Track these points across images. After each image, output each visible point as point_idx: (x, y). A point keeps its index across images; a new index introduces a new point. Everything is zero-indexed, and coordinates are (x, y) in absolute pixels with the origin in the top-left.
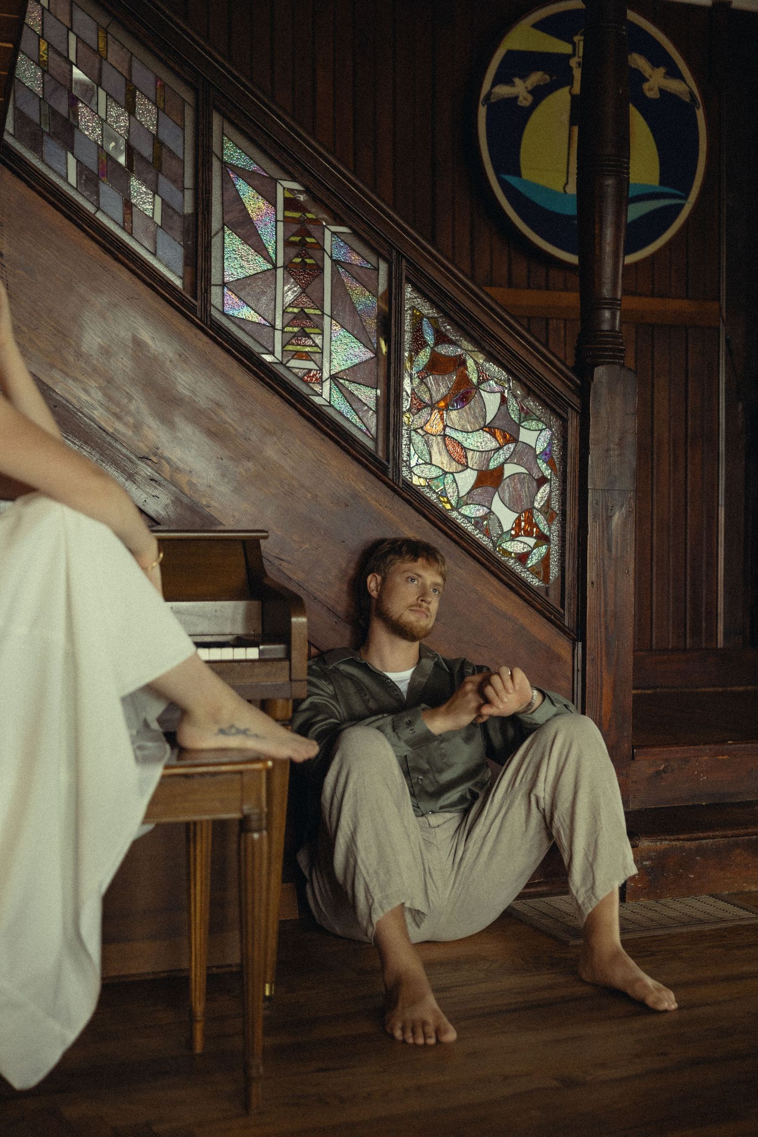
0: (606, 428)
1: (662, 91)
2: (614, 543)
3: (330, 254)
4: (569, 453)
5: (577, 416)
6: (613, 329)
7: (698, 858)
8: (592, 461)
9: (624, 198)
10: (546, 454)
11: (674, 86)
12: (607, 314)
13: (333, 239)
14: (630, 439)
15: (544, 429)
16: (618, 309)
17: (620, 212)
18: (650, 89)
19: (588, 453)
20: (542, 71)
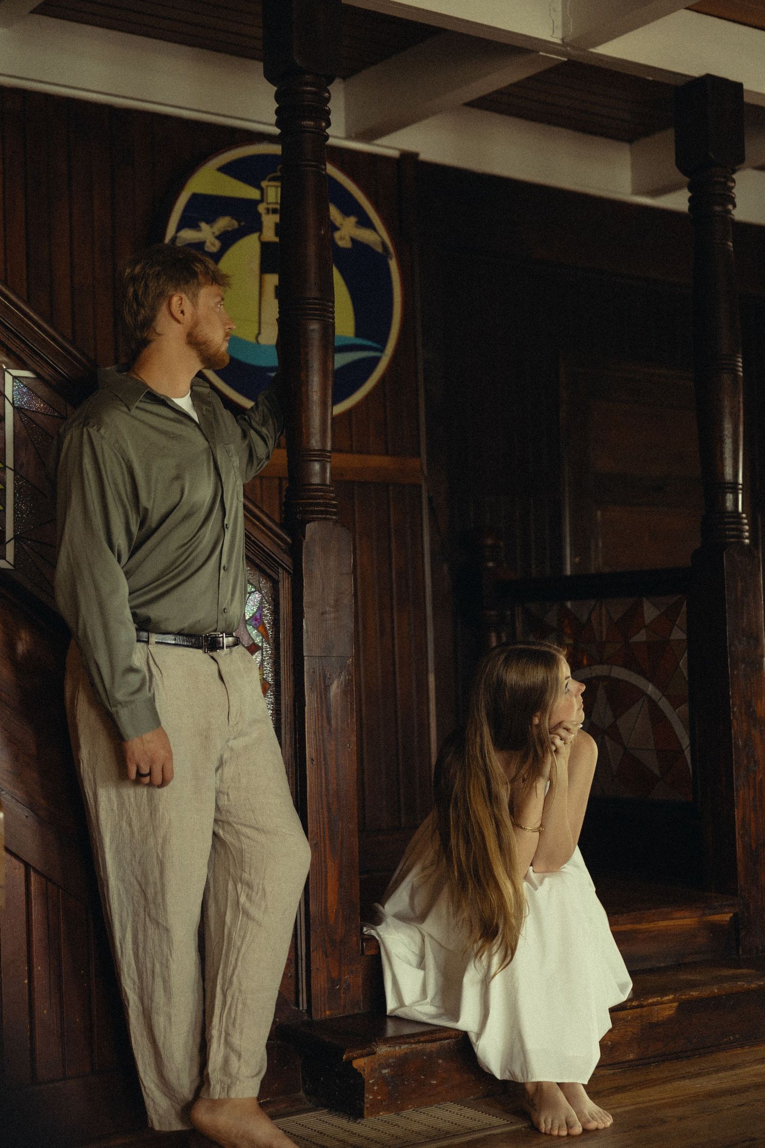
0: (321, 589)
1: (353, 240)
2: (332, 714)
3: (11, 401)
4: (281, 617)
5: (288, 578)
6: (324, 484)
7: (440, 1061)
8: (307, 625)
9: (330, 345)
10: (256, 620)
11: (365, 235)
12: (317, 467)
13: (15, 384)
14: (348, 600)
15: (253, 592)
16: (328, 462)
17: (326, 360)
18: (342, 238)
19: (302, 617)
20: (229, 216)
